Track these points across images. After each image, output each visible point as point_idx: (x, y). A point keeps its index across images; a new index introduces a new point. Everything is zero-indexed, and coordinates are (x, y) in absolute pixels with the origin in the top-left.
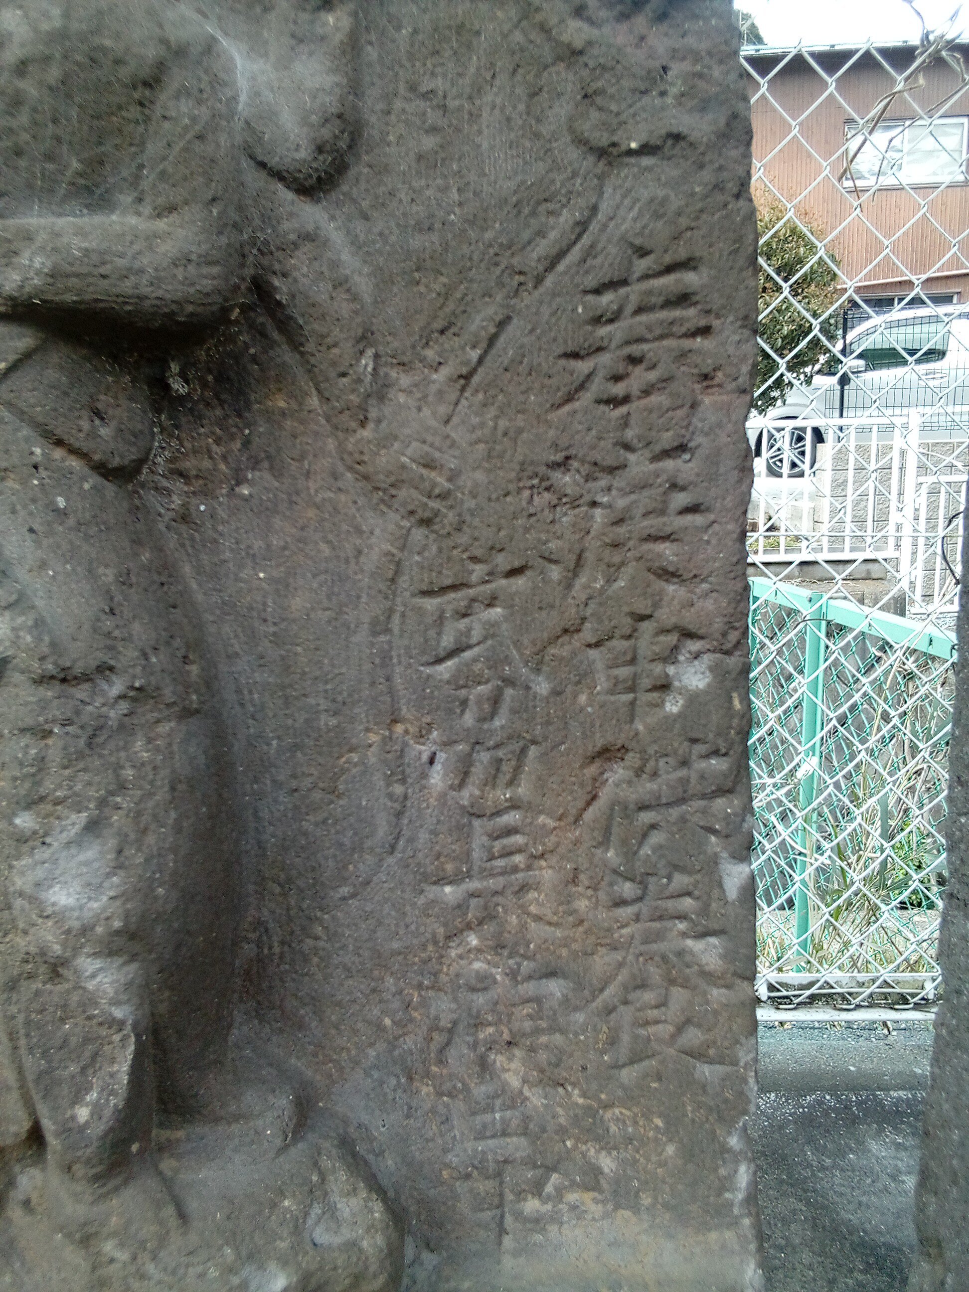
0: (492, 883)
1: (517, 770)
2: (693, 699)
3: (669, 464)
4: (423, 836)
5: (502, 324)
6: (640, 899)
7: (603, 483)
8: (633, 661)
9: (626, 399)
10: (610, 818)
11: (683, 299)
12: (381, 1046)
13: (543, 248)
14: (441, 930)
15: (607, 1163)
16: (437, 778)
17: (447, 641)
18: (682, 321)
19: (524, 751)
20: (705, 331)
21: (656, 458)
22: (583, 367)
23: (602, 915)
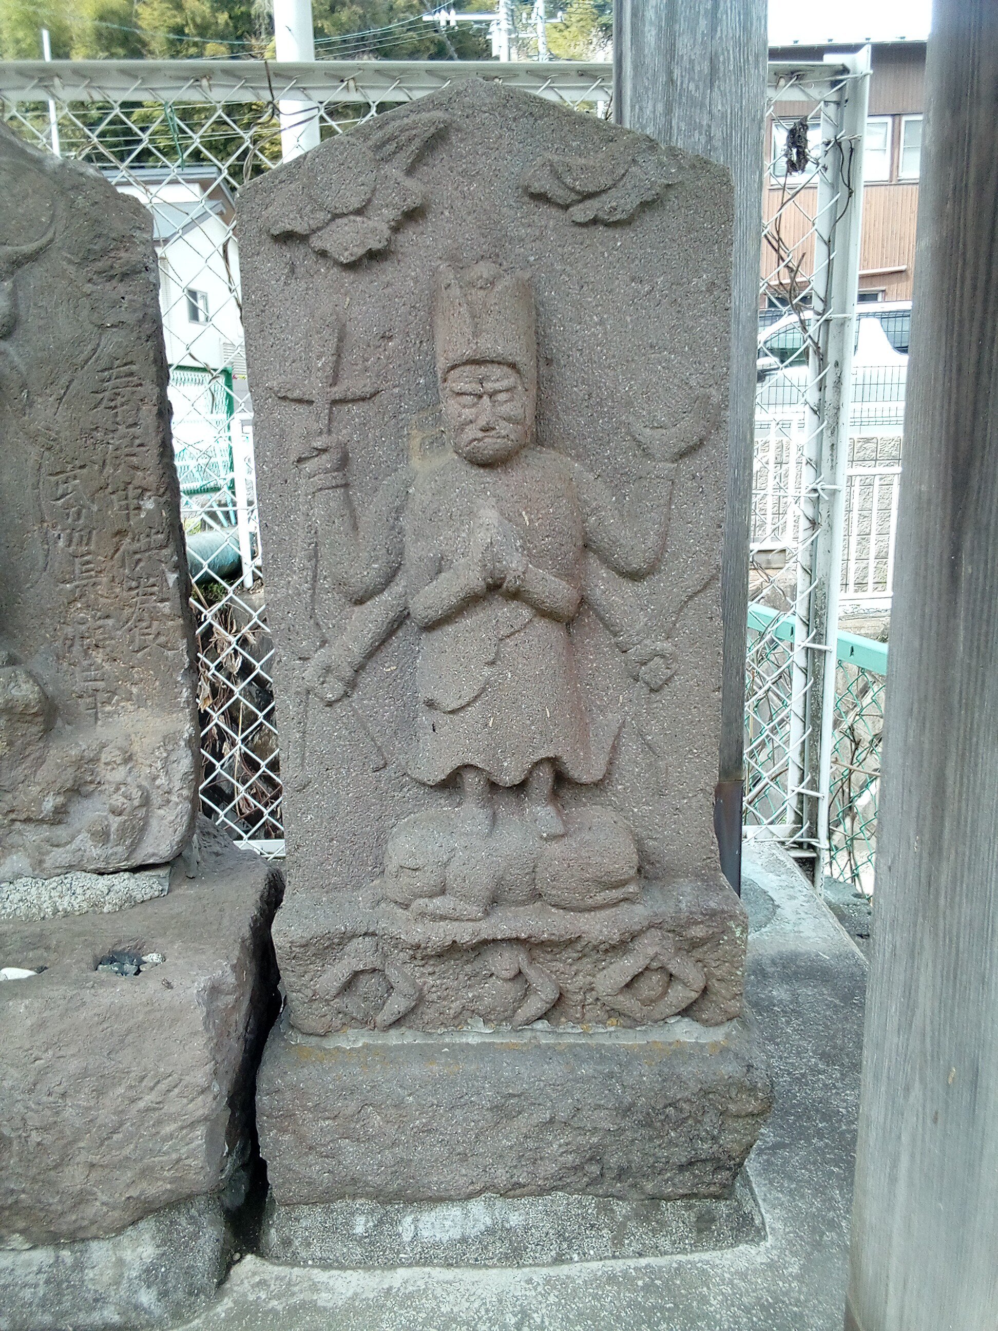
0: (84, 582)
1: (89, 539)
2: (149, 512)
3: (132, 430)
4: (57, 564)
5: (71, 382)
6: (137, 587)
7: (111, 436)
8: (126, 498)
9: (116, 407)
10: (124, 556)
11: (131, 374)
12: (45, 645)
13: (82, 357)
14: (66, 601)
15: (135, 690)
16: (61, 543)
17: (60, 492)
18: (132, 382)
19: (90, 532)
20: (141, 385)
21: (127, 428)
22: (100, 396)
23: (125, 594)
